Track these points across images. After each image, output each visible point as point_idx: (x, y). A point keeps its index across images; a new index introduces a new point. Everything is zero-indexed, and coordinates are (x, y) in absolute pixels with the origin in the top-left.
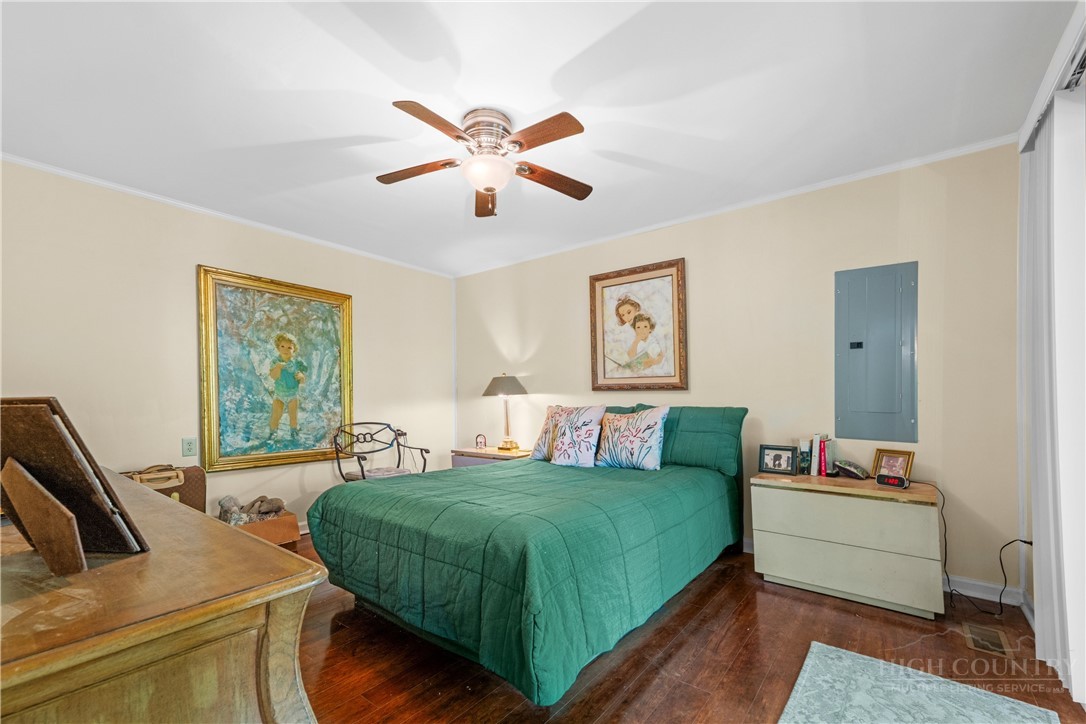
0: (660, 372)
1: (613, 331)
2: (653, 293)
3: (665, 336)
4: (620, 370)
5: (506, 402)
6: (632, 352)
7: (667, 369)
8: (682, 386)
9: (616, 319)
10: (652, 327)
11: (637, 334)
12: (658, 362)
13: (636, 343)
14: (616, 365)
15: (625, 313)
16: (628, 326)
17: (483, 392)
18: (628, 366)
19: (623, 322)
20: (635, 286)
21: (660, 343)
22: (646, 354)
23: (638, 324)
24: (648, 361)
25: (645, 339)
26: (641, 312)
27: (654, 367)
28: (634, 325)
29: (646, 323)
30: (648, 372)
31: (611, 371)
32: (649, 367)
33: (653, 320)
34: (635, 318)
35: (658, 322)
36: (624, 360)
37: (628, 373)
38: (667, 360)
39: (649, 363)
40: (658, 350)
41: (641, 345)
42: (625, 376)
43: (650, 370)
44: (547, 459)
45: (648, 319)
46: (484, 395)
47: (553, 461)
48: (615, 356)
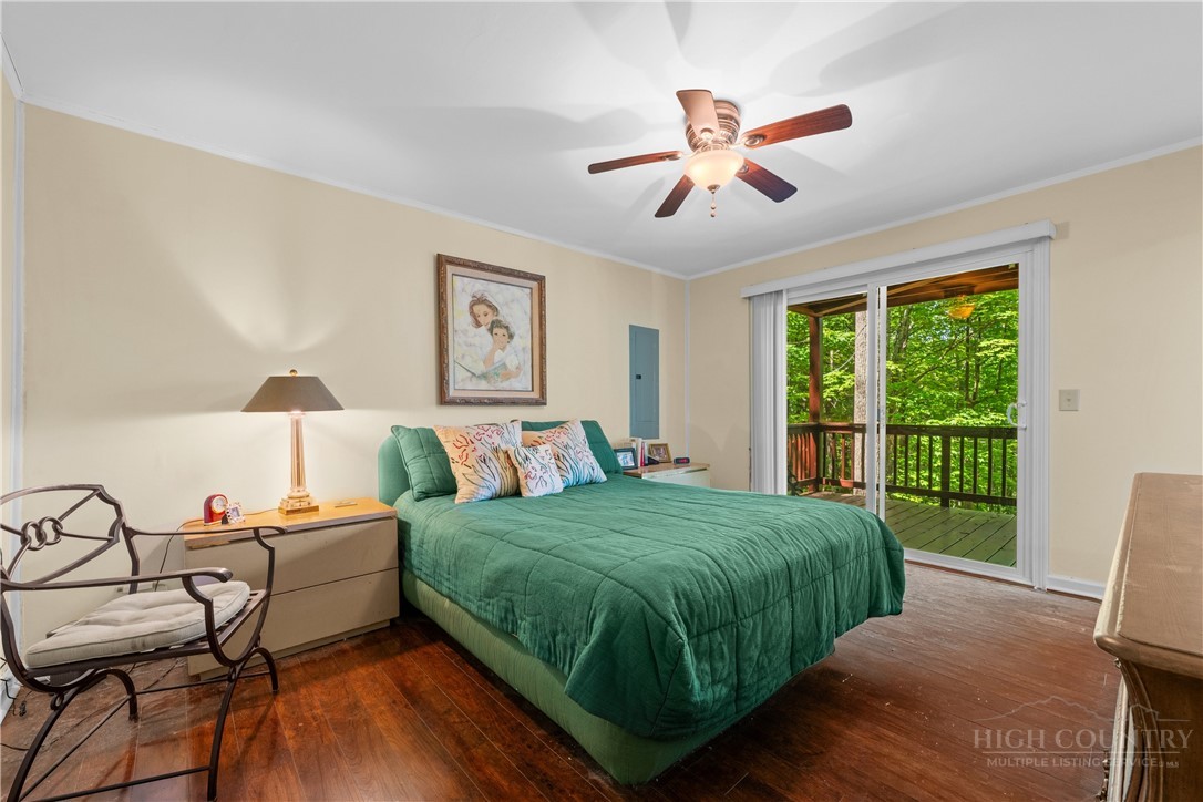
0: (519, 387)
1: (465, 332)
2: (513, 301)
3: (524, 349)
4: (474, 379)
5: (297, 424)
6: (488, 360)
7: (522, 384)
8: (541, 402)
9: (469, 319)
10: (511, 336)
11: (495, 342)
12: (517, 376)
13: (492, 352)
14: (469, 375)
15: (481, 313)
16: (483, 330)
17: (244, 407)
18: (484, 376)
19: (478, 325)
20: (493, 287)
21: (517, 353)
22: (504, 364)
23: (495, 330)
24: (505, 372)
25: (503, 349)
26: (500, 318)
27: (513, 380)
28: (491, 330)
29: (504, 331)
30: (505, 385)
31: (462, 380)
32: (508, 379)
33: (512, 330)
34: (493, 323)
35: (517, 333)
36: (480, 368)
37: (483, 385)
38: (524, 374)
39: (507, 376)
40: (515, 363)
41: (499, 355)
42: (481, 388)
43: (508, 383)
44: (517, 493)
45: (507, 327)
46: (245, 410)
47: (526, 493)
48: (467, 362)
